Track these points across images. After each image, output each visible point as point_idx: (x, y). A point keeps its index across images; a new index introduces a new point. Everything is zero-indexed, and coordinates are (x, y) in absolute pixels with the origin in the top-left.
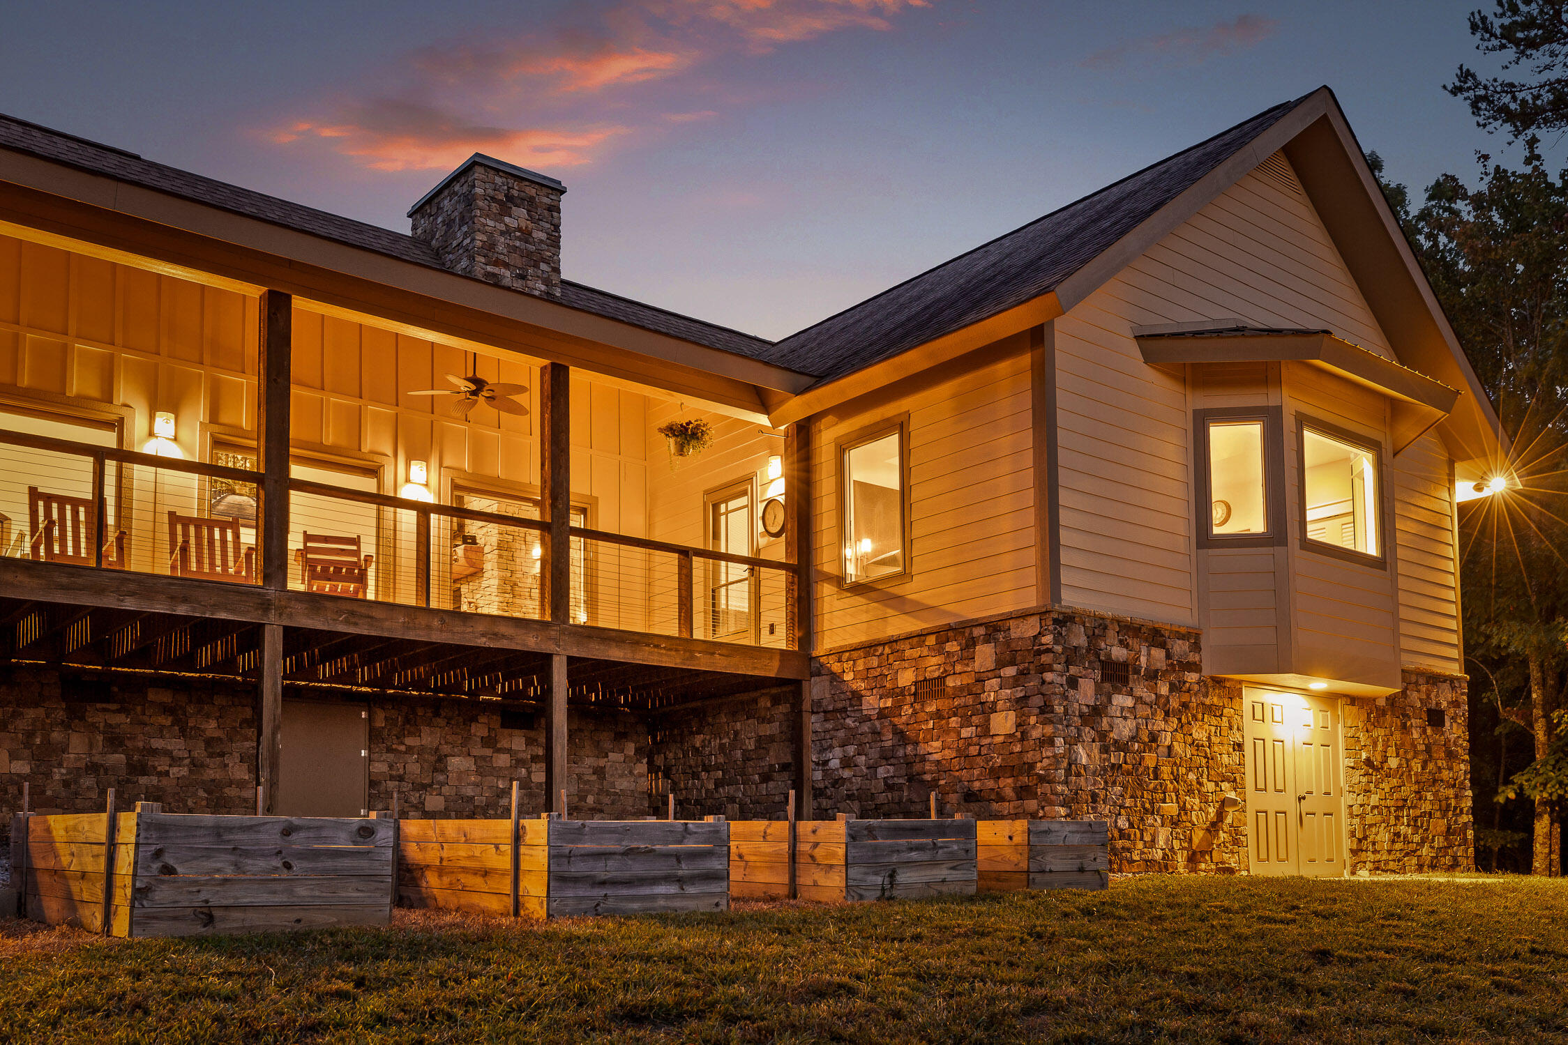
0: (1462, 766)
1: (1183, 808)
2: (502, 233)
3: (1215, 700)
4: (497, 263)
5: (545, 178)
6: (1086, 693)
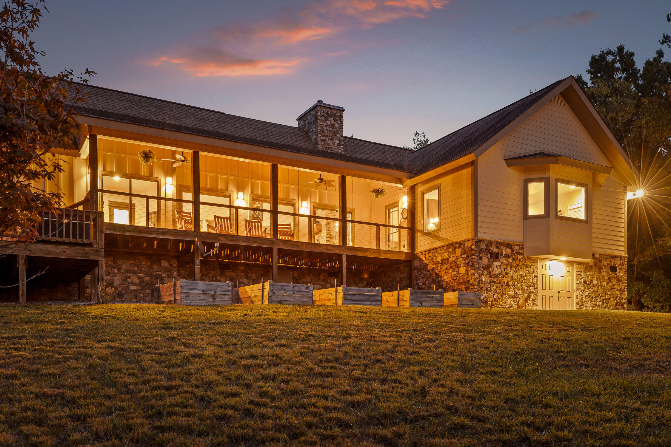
0: (624, 284)
1: (516, 294)
2: (326, 126)
3: (528, 263)
4: (324, 136)
5: (338, 107)
6: (485, 261)
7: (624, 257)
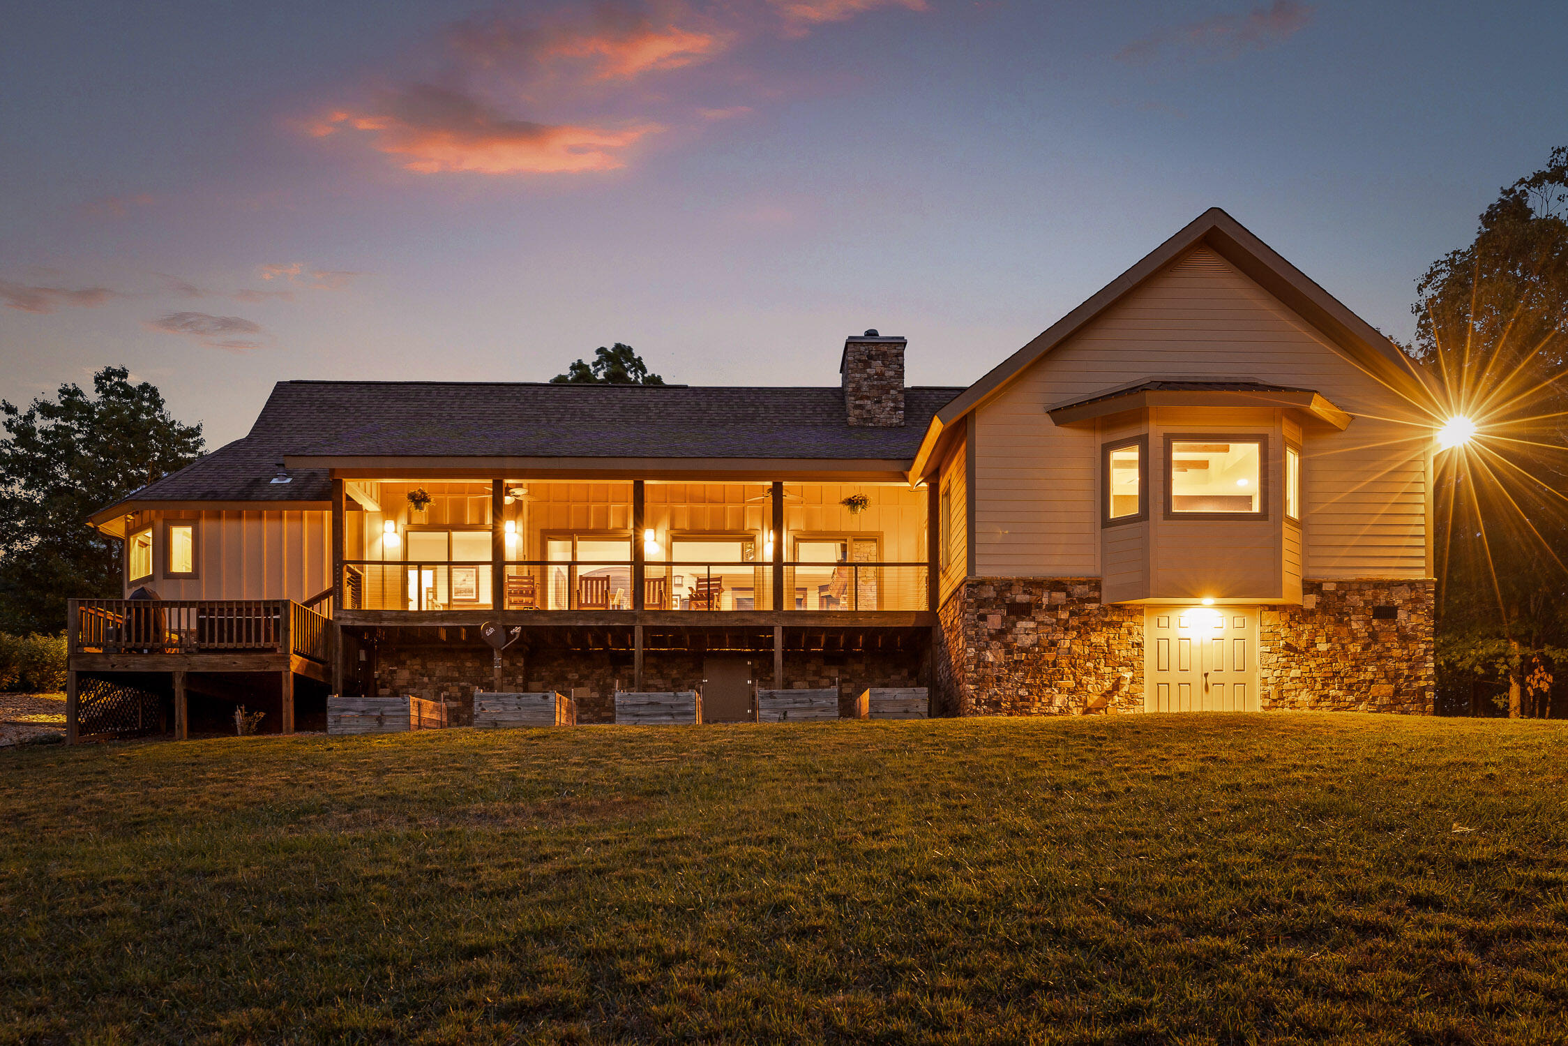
1: (1080, 683)
2: (865, 379)
4: (861, 399)
6: (995, 621)
7: (1423, 582)
